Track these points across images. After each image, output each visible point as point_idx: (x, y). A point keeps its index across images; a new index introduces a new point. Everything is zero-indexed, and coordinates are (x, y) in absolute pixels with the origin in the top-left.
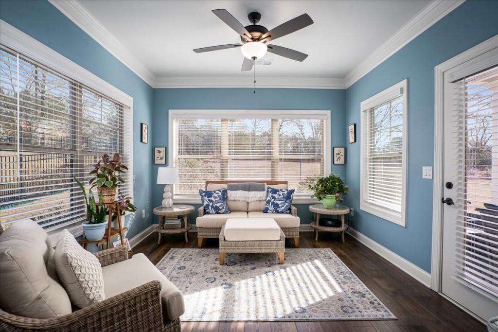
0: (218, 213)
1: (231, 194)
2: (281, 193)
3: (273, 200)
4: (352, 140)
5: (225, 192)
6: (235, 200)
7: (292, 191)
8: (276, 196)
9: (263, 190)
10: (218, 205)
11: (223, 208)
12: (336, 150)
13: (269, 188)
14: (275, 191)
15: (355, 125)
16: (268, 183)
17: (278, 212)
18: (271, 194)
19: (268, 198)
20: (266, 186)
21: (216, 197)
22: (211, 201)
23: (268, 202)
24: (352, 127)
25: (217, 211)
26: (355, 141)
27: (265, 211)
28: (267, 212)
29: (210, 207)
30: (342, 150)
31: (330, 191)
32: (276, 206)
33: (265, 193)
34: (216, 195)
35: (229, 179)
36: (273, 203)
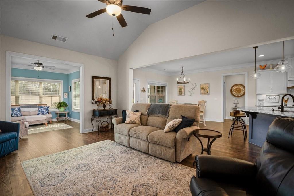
0: (17, 116)
1: (22, 110)
2: (44, 108)
3: (41, 110)
4: (70, 91)
5: (19, 108)
6: (24, 112)
7: (49, 107)
8: (43, 109)
9: (37, 107)
10: (17, 113)
11: (20, 114)
12: (65, 94)
13: (39, 106)
14: (42, 107)
15: (70, 86)
16: (39, 105)
17: (44, 114)
18: (40, 108)
19: (39, 110)
20: (38, 106)
21: (16, 111)
22: (14, 112)
23: (39, 111)
24: (70, 87)
25: (17, 115)
26: (71, 91)
27: (38, 114)
28: (39, 115)
29: (14, 114)
30: (67, 94)
31: (62, 106)
32: (43, 112)
33: (38, 108)
34: (16, 110)
35: (20, 104)
36: (41, 111)
